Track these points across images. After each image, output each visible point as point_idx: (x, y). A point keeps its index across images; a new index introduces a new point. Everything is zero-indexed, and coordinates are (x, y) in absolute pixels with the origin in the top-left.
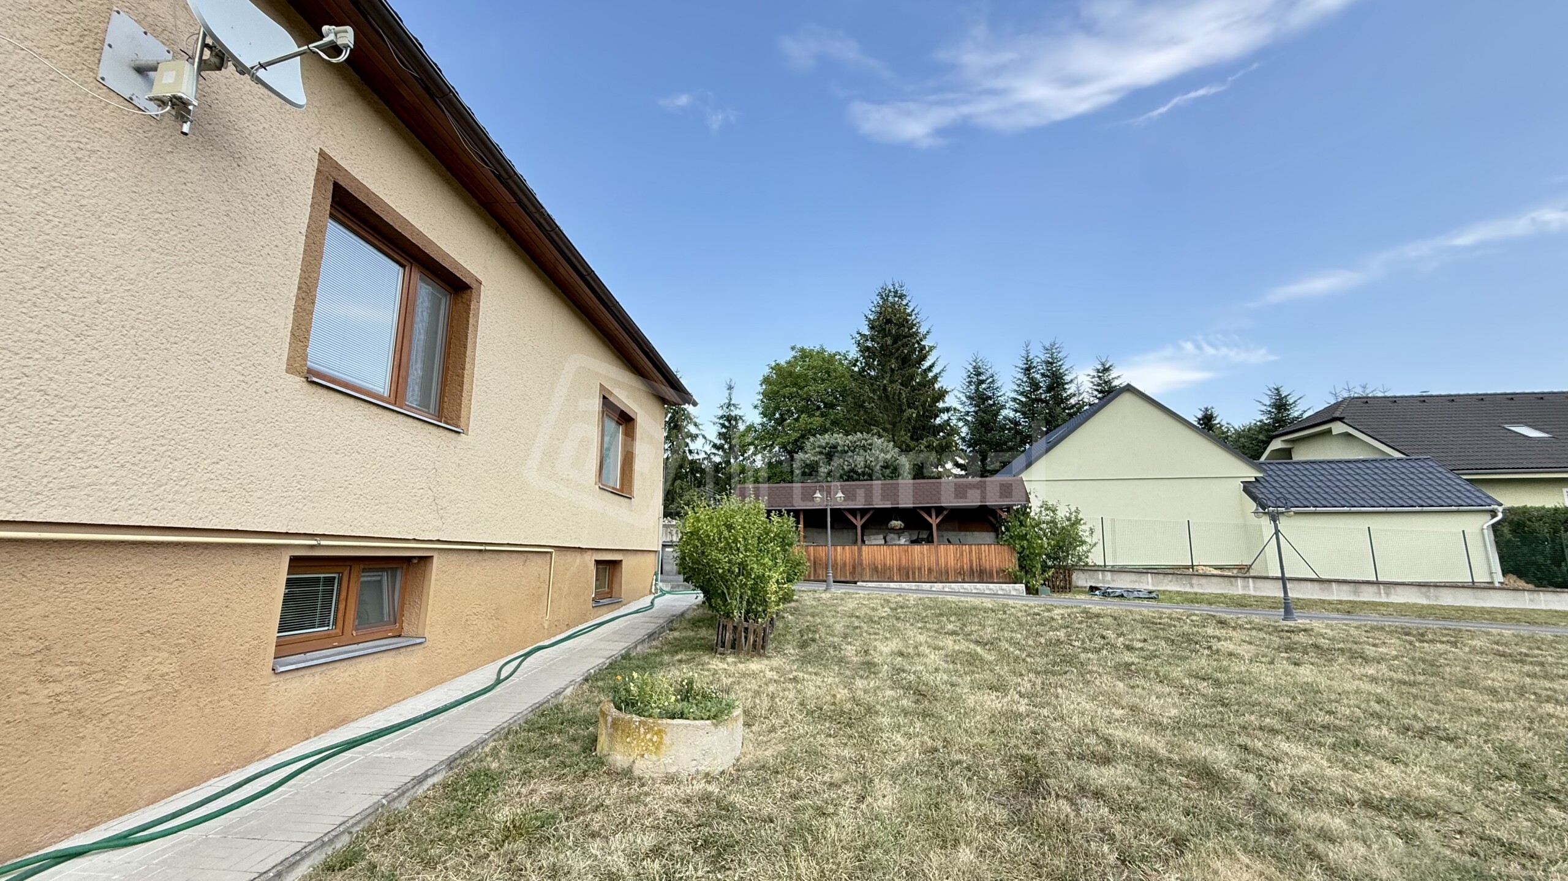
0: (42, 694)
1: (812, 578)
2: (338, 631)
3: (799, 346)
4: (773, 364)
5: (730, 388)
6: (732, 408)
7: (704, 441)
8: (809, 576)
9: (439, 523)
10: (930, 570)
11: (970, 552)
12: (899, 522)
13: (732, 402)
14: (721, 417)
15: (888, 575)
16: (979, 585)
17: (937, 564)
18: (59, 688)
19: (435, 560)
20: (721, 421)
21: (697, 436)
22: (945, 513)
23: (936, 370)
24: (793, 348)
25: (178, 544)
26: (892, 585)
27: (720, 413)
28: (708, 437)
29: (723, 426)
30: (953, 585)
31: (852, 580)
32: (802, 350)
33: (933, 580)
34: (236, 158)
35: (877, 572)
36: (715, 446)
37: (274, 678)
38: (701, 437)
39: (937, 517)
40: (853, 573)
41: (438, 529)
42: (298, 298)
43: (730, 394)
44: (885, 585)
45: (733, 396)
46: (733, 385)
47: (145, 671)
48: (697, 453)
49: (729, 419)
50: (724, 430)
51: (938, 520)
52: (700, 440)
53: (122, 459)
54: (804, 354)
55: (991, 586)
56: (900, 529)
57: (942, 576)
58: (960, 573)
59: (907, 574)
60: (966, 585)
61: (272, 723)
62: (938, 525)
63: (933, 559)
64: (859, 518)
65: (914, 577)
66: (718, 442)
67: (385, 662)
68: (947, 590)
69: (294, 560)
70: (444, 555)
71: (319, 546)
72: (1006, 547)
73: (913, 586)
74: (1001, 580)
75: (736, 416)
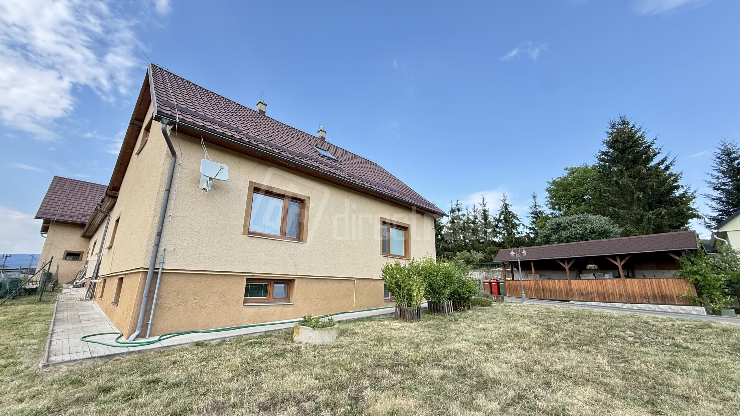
0: (195, 302)
1: (543, 298)
2: (268, 299)
3: (569, 167)
4: (551, 181)
5: (534, 197)
6: (537, 207)
7: (523, 227)
8: (541, 297)
9: (297, 270)
10: (621, 295)
11: (652, 283)
12: (594, 265)
13: (537, 204)
14: (532, 213)
15: (590, 297)
16: (661, 306)
17: (626, 291)
18: (197, 301)
19: (296, 281)
20: (532, 215)
21: (519, 225)
22: (627, 258)
23: (668, 162)
24: (566, 169)
25: (218, 274)
26: (593, 303)
27: (531, 211)
28: (525, 225)
29: (534, 217)
30: (640, 305)
31: (567, 300)
32: (571, 169)
33: (624, 301)
34: (228, 191)
35: (583, 295)
36: (530, 229)
37: (243, 307)
38: (521, 225)
39: (621, 262)
40: (567, 295)
41: (296, 272)
42: (245, 217)
43: (535, 200)
44: (588, 303)
45: (537, 201)
46: (535, 195)
47: (213, 300)
48: (522, 233)
49: (536, 213)
50: (534, 220)
51: (622, 263)
52: (521, 227)
53: (206, 258)
54: (573, 171)
55: (672, 307)
56: (595, 270)
57: (632, 299)
58: (645, 297)
59: (604, 297)
60: (650, 306)
61: (243, 318)
62: (624, 267)
63: (622, 287)
64: (566, 264)
65: (609, 299)
66: (531, 226)
67: (279, 308)
68: (635, 308)
69: (247, 279)
70: (300, 280)
71: (254, 276)
72: (682, 280)
73: (608, 304)
74: (682, 303)
75: (540, 211)
